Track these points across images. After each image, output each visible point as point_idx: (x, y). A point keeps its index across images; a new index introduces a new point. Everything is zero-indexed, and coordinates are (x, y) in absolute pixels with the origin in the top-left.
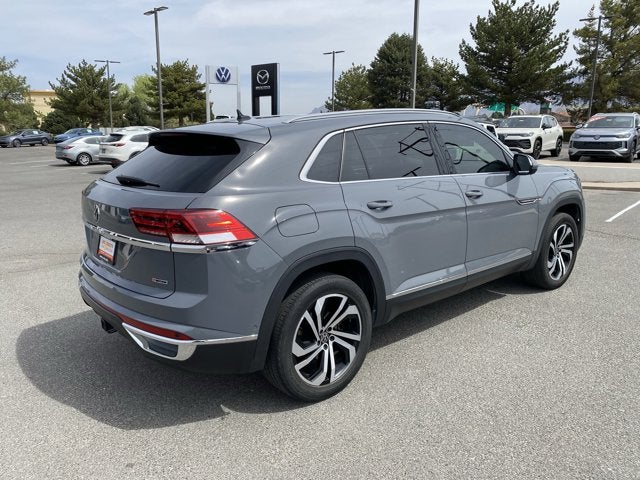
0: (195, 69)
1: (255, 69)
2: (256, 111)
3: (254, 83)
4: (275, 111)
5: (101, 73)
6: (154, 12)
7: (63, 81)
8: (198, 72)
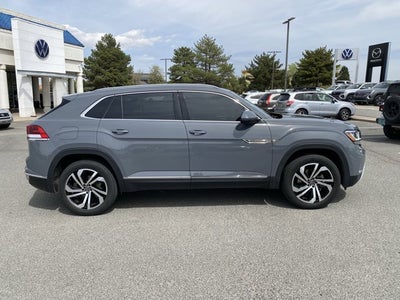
0: (330, 52)
1: (371, 48)
2: (368, 78)
3: (370, 58)
4: (382, 78)
5: (273, 58)
6: (288, 22)
7: (252, 65)
8: (333, 53)
